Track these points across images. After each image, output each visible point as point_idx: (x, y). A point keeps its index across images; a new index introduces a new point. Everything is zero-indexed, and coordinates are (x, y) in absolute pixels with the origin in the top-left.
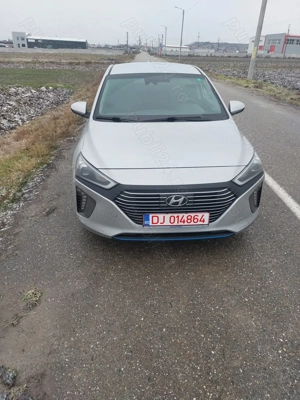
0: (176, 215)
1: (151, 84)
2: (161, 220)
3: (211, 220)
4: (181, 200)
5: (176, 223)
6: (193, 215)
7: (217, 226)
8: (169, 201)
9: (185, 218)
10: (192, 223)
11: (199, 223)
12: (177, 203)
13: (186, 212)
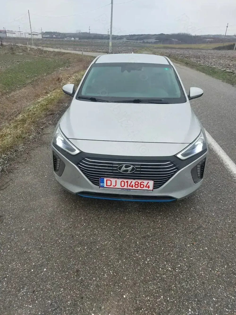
0: (125, 180)
1: (126, 72)
2: (114, 184)
3: (155, 187)
4: (130, 168)
5: (125, 187)
6: (140, 181)
7: (161, 192)
8: (120, 168)
9: (133, 183)
10: (139, 188)
11: (145, 188)
12: (127, 171)
13: (134, 179)
